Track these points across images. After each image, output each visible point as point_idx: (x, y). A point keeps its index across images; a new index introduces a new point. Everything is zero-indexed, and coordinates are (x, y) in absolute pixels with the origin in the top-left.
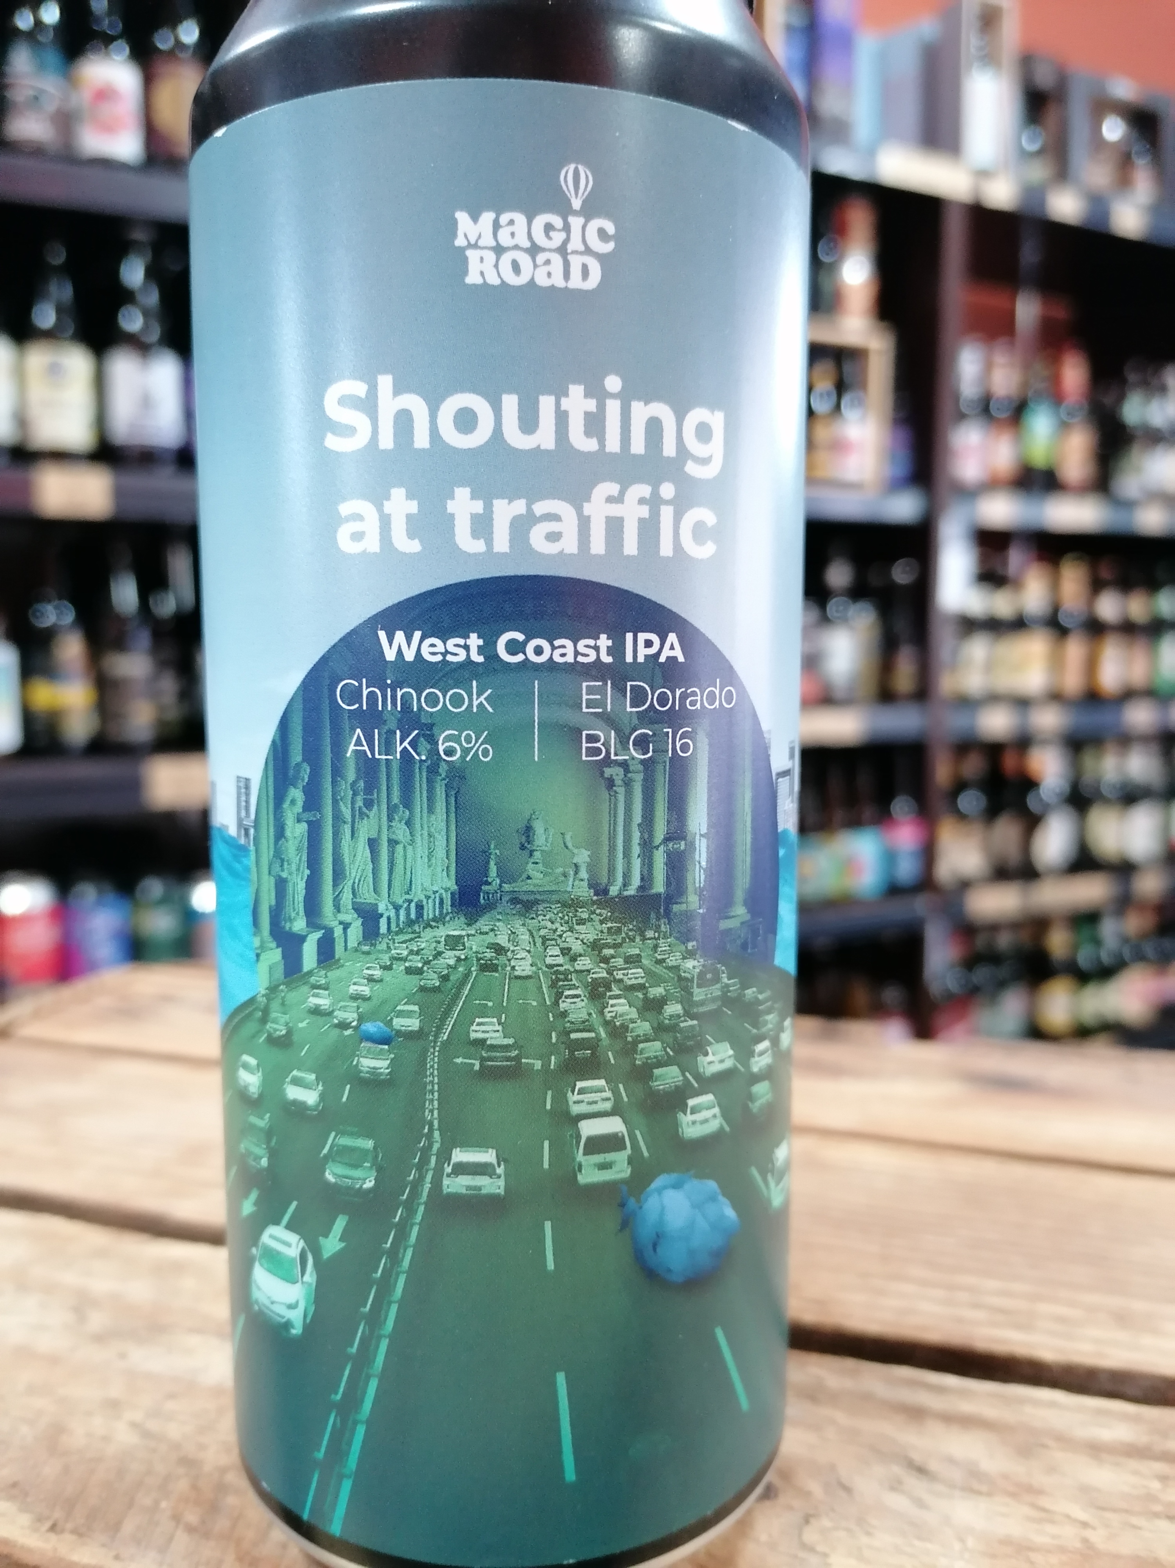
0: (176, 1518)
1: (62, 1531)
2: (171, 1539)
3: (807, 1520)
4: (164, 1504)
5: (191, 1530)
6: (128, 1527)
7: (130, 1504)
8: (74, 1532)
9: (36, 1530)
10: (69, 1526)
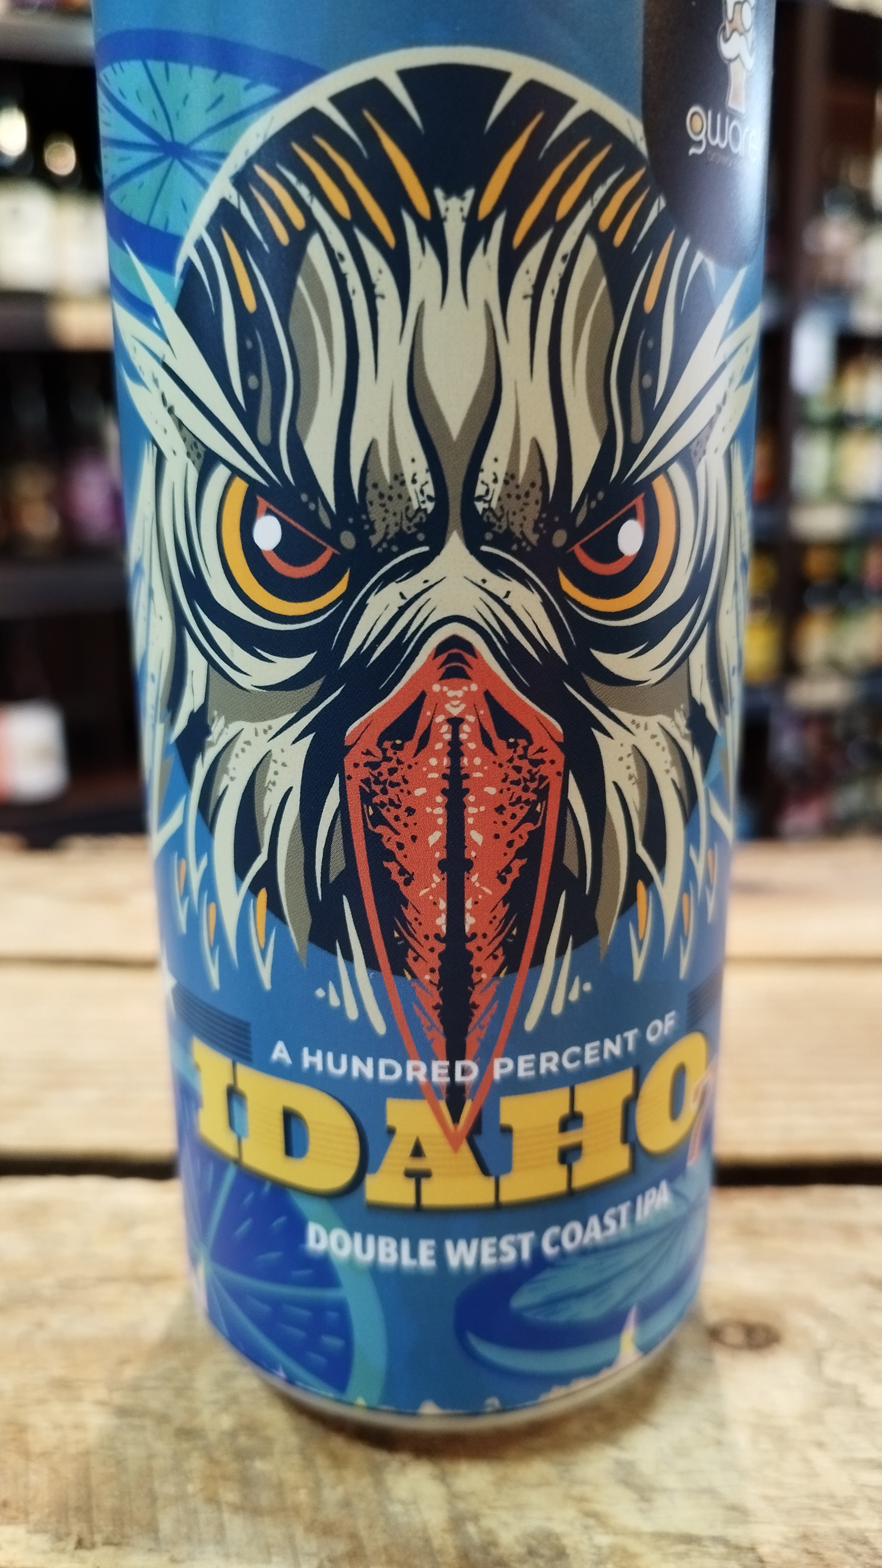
0: (213, 1500)
1: (93, 1546)
2: (221, 1527)
3: (819, 1357)
4: (191, 1488)
5: (237, 1509)
6: (166, 1524)
7: (153, 1498)
8: (108, 1543)
9: (63, 1551)
10: (98, 1538)
